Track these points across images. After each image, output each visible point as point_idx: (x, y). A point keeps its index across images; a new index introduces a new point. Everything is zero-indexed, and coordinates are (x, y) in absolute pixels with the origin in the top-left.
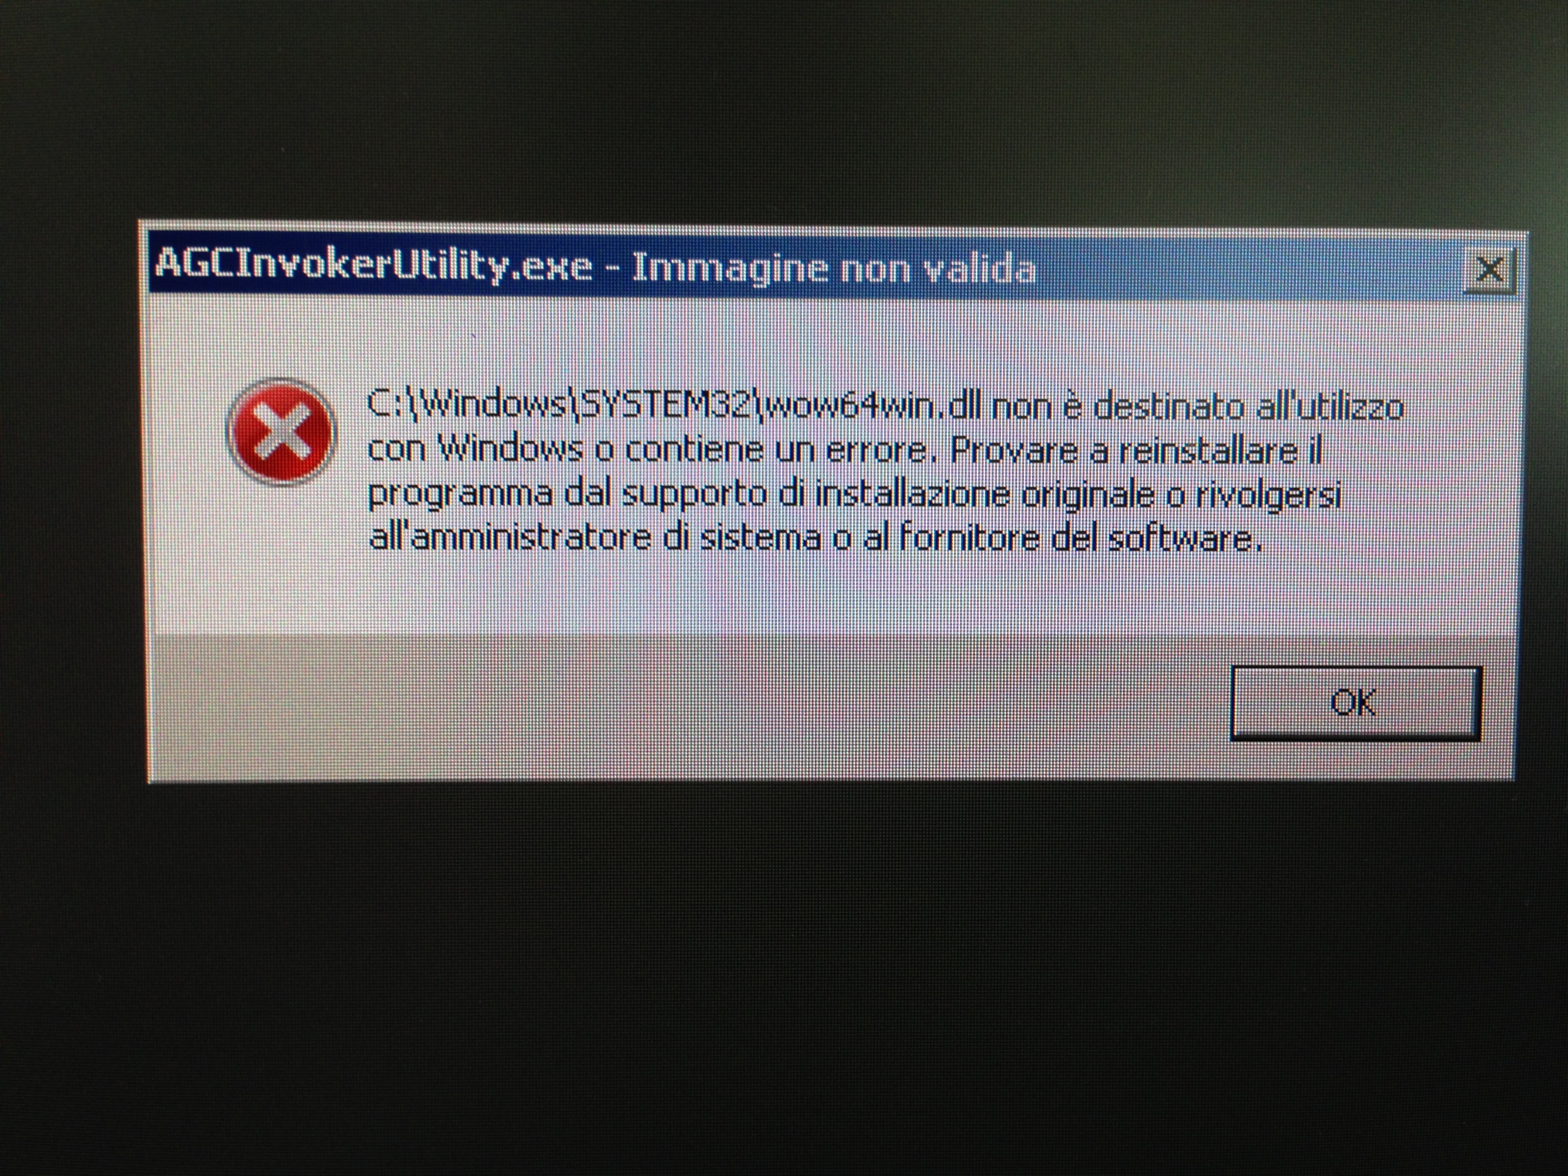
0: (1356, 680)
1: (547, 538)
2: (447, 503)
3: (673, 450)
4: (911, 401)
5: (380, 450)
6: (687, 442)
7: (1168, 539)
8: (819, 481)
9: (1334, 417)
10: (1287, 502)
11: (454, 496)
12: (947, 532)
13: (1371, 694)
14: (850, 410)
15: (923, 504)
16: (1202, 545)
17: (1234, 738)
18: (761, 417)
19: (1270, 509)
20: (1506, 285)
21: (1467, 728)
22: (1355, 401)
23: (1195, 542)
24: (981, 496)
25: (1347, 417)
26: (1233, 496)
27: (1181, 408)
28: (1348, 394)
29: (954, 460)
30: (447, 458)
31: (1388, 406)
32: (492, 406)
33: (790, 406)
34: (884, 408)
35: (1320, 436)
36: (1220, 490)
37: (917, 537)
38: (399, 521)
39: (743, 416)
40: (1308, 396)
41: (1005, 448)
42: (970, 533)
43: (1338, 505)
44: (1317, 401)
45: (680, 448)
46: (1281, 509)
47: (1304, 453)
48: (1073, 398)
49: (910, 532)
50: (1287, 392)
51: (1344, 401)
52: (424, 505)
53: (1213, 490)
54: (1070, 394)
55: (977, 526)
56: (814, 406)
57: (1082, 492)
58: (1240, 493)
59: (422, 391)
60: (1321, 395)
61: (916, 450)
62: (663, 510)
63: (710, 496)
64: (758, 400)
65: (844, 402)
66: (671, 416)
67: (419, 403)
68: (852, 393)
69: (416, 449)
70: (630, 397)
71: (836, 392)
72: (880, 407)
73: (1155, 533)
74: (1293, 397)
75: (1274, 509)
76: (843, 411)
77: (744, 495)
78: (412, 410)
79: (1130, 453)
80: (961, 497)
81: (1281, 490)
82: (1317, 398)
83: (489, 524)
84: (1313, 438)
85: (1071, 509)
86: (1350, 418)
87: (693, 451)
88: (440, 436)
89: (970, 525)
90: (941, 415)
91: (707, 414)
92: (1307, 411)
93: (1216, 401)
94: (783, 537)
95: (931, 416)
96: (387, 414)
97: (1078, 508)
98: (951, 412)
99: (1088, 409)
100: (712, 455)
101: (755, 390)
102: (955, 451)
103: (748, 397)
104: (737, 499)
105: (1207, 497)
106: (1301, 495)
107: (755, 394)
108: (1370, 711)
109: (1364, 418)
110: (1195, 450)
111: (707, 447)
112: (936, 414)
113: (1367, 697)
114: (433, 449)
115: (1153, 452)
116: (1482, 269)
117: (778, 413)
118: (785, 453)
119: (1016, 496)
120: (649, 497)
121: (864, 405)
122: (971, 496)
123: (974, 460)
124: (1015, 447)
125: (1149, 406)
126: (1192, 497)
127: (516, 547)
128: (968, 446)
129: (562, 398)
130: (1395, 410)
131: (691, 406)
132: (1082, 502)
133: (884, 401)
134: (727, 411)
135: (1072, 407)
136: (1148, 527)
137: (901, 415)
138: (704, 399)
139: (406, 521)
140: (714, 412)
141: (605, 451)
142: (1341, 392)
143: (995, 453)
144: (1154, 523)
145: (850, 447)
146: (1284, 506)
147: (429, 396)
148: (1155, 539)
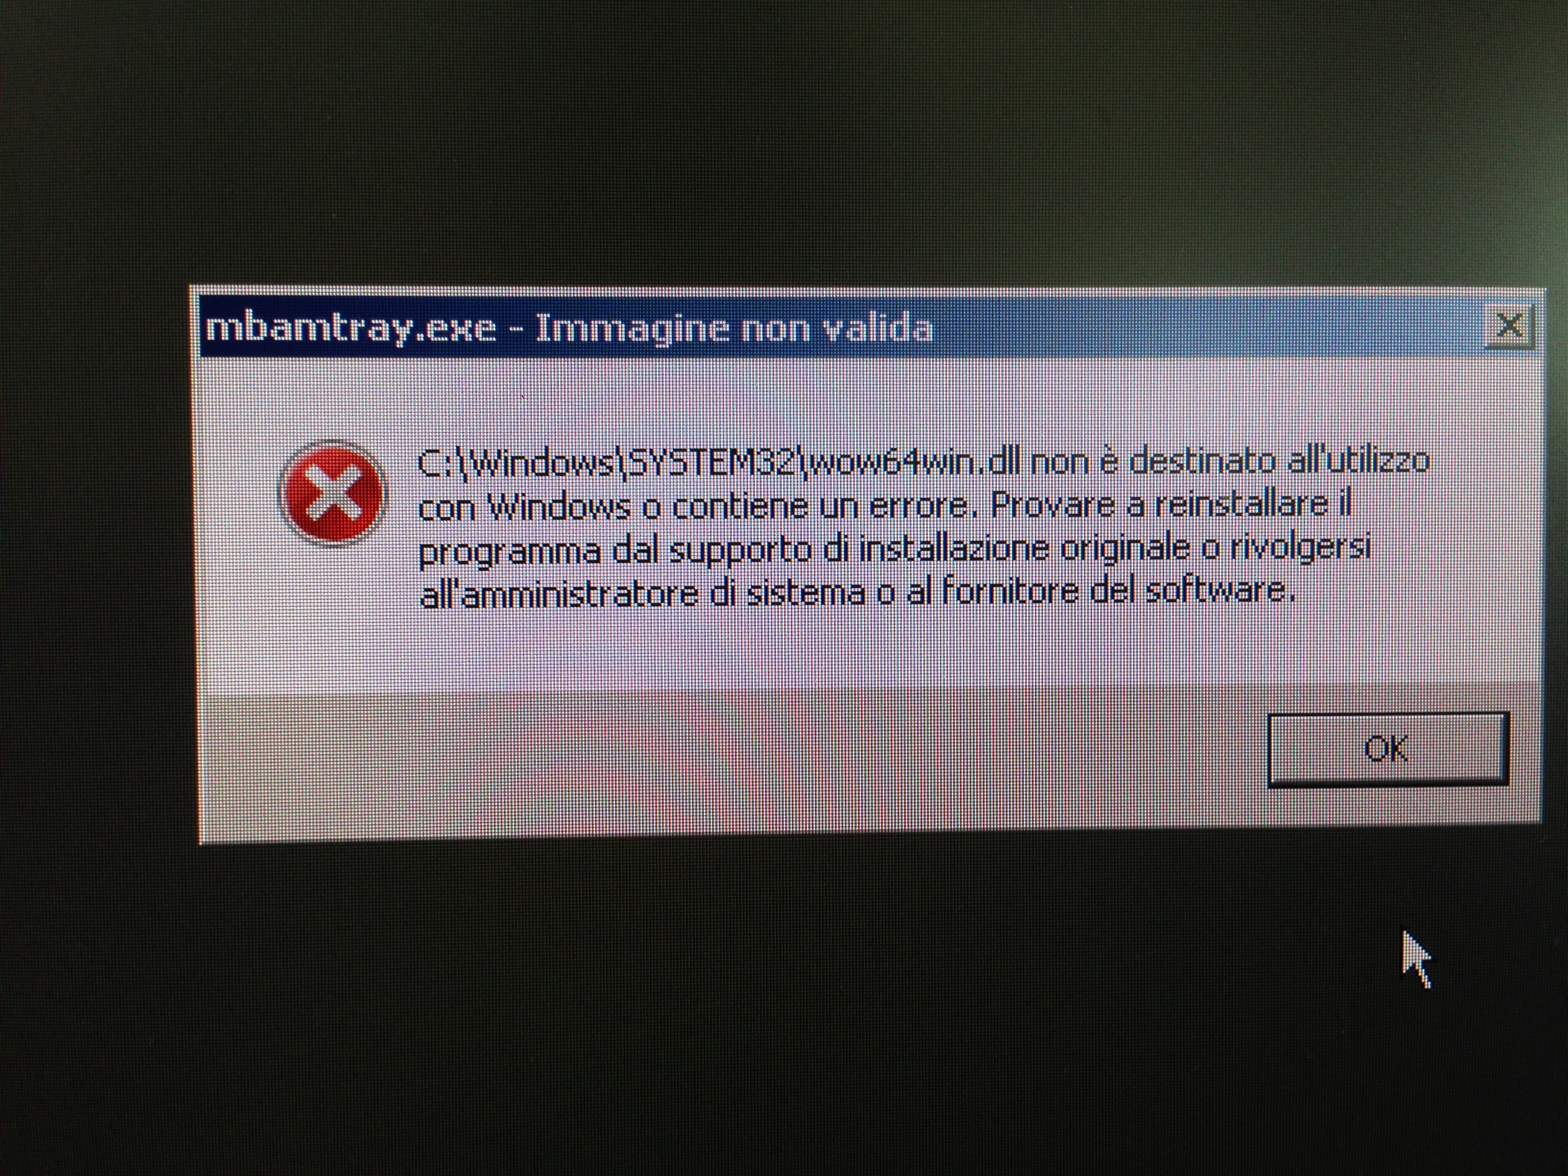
0: (1387, 727)
1: (595, 596)
2: (497, 562)
3: (720, 507)
4: (952, 457)
5: (430, 511)
6: (733, 500)
7: (1204, 590)
8: (863, 536)
9: (1362, 470)
10: (1319, 553)
11: (504, 554)
12: (988, 585)
13: (1403, 740)
14: (892, 466)
15: (965, 558)
16: (1237, 595)
17: (1271, 786)
18: (806, 474)
19: (1302, 560)
20: (1525, 340)
21: (1496, 772)
22: (1383, 454)
23: (1230, 593)
24: (1021, 549)
25: (1375, 470)
26: (1266, 547)
27: (1214, 462)
28: (1375, 447)
29: (995, 515)
30: (497, 518)
31: (1415, 458)
32: (540, 466)
33: (833, 464)
34: (925, 465)
35: (1349, 488)
36: (1254, 542)
37: (959, 590)
38: (450, 580)
39: (787, 473)
40: (1337, 449)
41: (1044, 502)
42: (1011, 586)
43: (1368, 556)
44: (1346, 454)
45: (726, 505)
46: (1313, 560)
47: (1334, 506)
48: (1109, 453)
49: (952, 586)
50: (1317, 445)
51: (1372, 454)
52: (474, 563)
53: (1247, 542)
54: (1106, 449)
55: (1018, 579)
56: (858, 464)
57: (1119, 545)
58: (1273, 545)
59: (472, 452)
60: (1349, 448)
61: (958, 504)
62: (709, 567)
63: (756, 552)
64: (802, 458)
65: (886, 459)
66: (717, 474)
67: (468, 464)
68: (894, 449)
69: (466, 509)
70: (677, 455)
71: (878, 450)
72: (922, 463)
73: (1191, 584)
74: (1323, 451)
75: (1306, 560)
76: (886, 468)
77: (789, 551)
78: (462, 470)
79: (1166, 506)
80: (1001, 551)
81: (1312, 541)
82: (1346, 451)
83: (538, 582)
84: (1342, 491)
85: (1109, 561)
86: (1379, 471)
87: (739, 508)
88: (489, 496)
89: (1011, 579)
90: (981, 471)
91: (752, 472)
92: (1336, 464)
93: (1248, 455)
94: (828, 592)
95: (971, 472)
96: (437, 475)
97: (1116, 561)
98: (991, 468)
99: (1124, 464)
100: (757, 512)
101: (799, 447)
102: (995, 506)
103: (792, 455)
104: (783, 556)
105: (1241, 549)
106: (1332, 546)
107: (799, 452)
108: (1403, 756)
109: (1392, 471)
110: (1228, 503)
111: (752, 504)
112: (976, 470)
113: (1400, 744)
114: (483, 509)
115: (1188, 505)
116: (1503, 325)
117: (822, 470)
118: (829, 510)
119: (1055, 550)
120: (696, 554)
121: (906, 462)
122: (1011, 551)
123: (1014, 515)
124: (1054, 501)
125: (1183, 460)
126: (1226, 550)
127: (565, 605)
128: (1008, 501)
129: (610, 457)
130: (1421, 462)
131: (737, 464)
132: (1119, 555)
133: (925, 457)
134: (772, 469)
135: (1108, 461)
136: (1185, 578)
137: (942, 472)
138: (749, 456)
139: (457, 580)
140: (759, 470)
141: (652, 509)
142: (1369, 445)
143: (1034, 508)
144: (1190, 574)
145: (893, 503)
146: (1316, 557)
147: (478, 456)
148: (1191, 590)
